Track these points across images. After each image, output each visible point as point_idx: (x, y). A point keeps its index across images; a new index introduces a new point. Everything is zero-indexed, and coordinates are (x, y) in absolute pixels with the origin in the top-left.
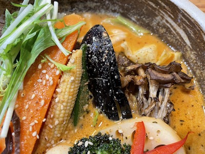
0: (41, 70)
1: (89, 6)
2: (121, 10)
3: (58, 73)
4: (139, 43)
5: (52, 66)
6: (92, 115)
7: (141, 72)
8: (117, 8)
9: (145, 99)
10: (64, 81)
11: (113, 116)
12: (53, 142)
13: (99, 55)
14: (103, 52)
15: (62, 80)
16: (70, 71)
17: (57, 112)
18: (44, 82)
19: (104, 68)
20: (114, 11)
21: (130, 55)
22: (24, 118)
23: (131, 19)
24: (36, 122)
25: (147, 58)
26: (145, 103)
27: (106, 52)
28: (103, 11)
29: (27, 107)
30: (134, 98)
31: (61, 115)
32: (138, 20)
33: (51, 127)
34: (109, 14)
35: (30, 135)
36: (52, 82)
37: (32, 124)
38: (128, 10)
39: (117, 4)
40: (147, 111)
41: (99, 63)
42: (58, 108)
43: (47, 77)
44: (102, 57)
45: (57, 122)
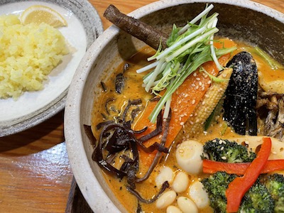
0: (195, 78)
1: (230, 32)
2: (260, 42)
3: (210, 82)
4: (272, 76)
5: (206, 76)
6: (221, 125)
7: (274, 100)
8: (257, 39)
9: (272, 123)
10: (213, 90)
11: (240, 131)
12: (188, 136)
13: (245, 76)
14: (248, 75)
15: (211, 89)
16: (219, 83)
17: (200, 113)
18: (197, 88)
19: (245, 88)
20: (253, 42)
21: (264, 84)
22: (176, 110)
23: (268, 52)
24: (186, 115)
25: (280, 90)
26: (272, 127)
27: (251, 75)
28: (242, 39)
29: (180, 102)
30: (261, 122)
31: (203, 116)
32: (275, 55)
33: (192, 123)
34: (246, 43)
35: (178, 124)
36: (203, 89)
37: (182, 116)
38: (268, 43)
39: (258, 36)
40: (272, 133)
41: (242, 83)
42: (202, 110)
43: (200, 84)
44: (246, 78)
45: (198, 121)
